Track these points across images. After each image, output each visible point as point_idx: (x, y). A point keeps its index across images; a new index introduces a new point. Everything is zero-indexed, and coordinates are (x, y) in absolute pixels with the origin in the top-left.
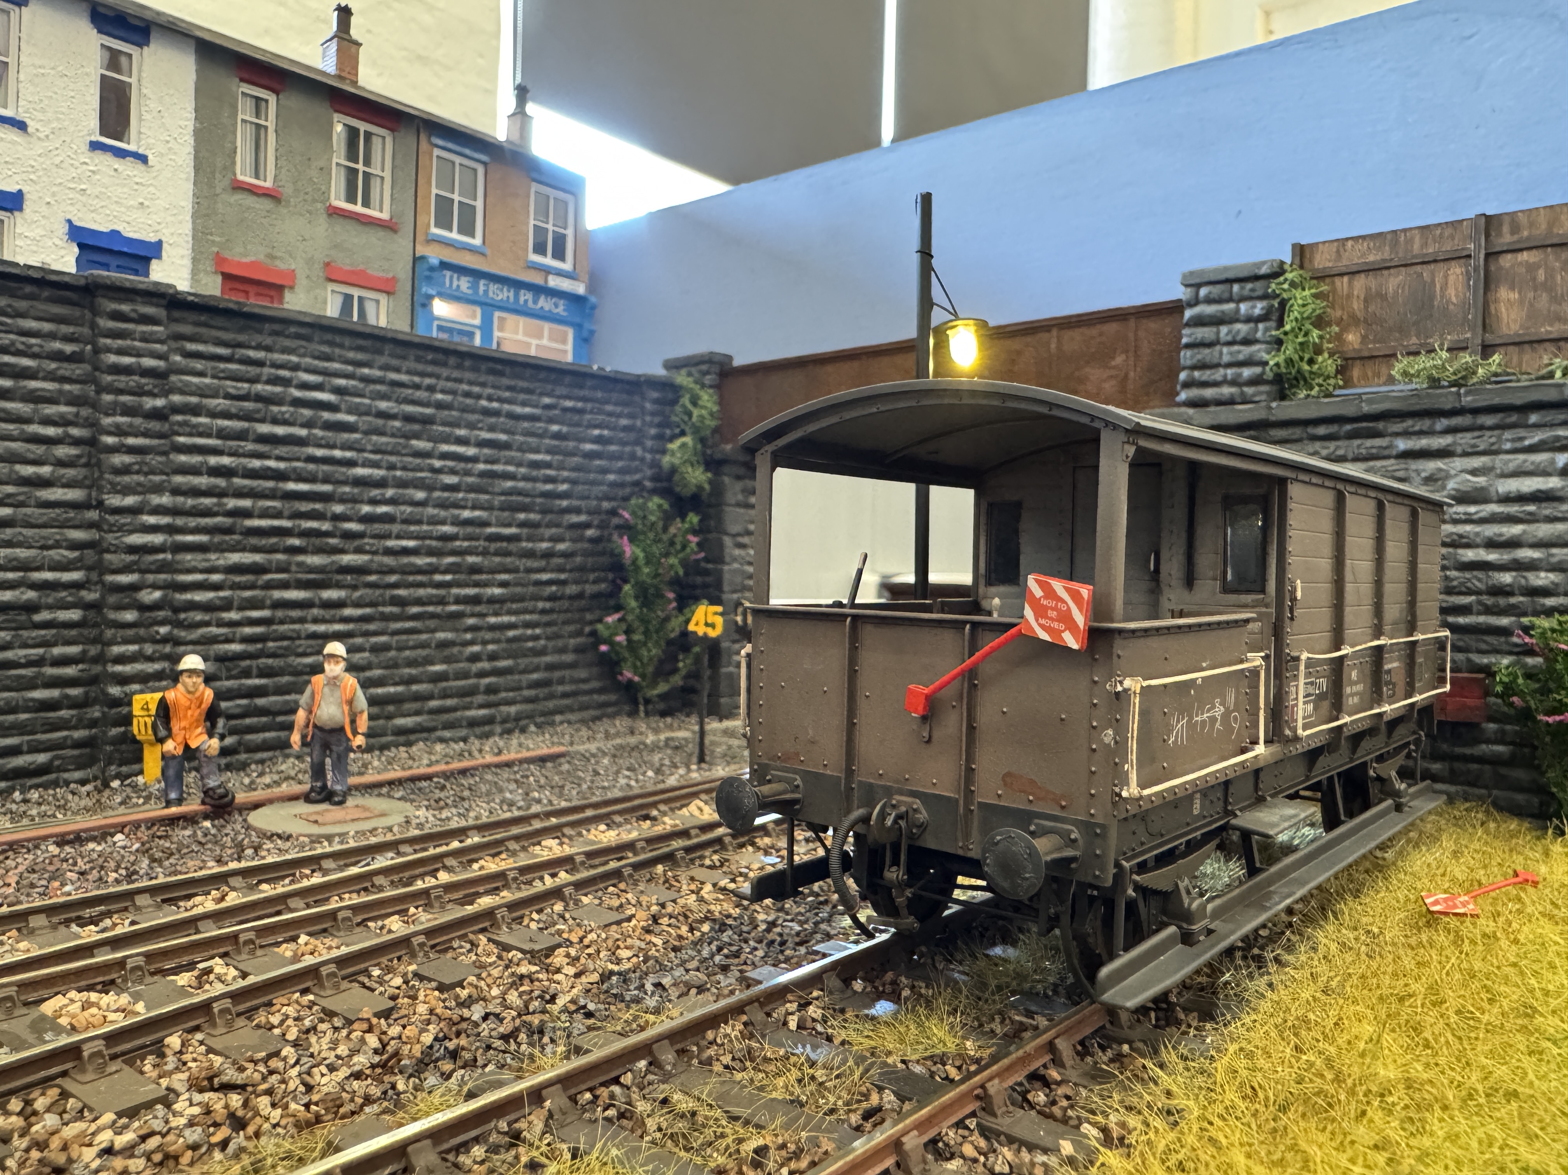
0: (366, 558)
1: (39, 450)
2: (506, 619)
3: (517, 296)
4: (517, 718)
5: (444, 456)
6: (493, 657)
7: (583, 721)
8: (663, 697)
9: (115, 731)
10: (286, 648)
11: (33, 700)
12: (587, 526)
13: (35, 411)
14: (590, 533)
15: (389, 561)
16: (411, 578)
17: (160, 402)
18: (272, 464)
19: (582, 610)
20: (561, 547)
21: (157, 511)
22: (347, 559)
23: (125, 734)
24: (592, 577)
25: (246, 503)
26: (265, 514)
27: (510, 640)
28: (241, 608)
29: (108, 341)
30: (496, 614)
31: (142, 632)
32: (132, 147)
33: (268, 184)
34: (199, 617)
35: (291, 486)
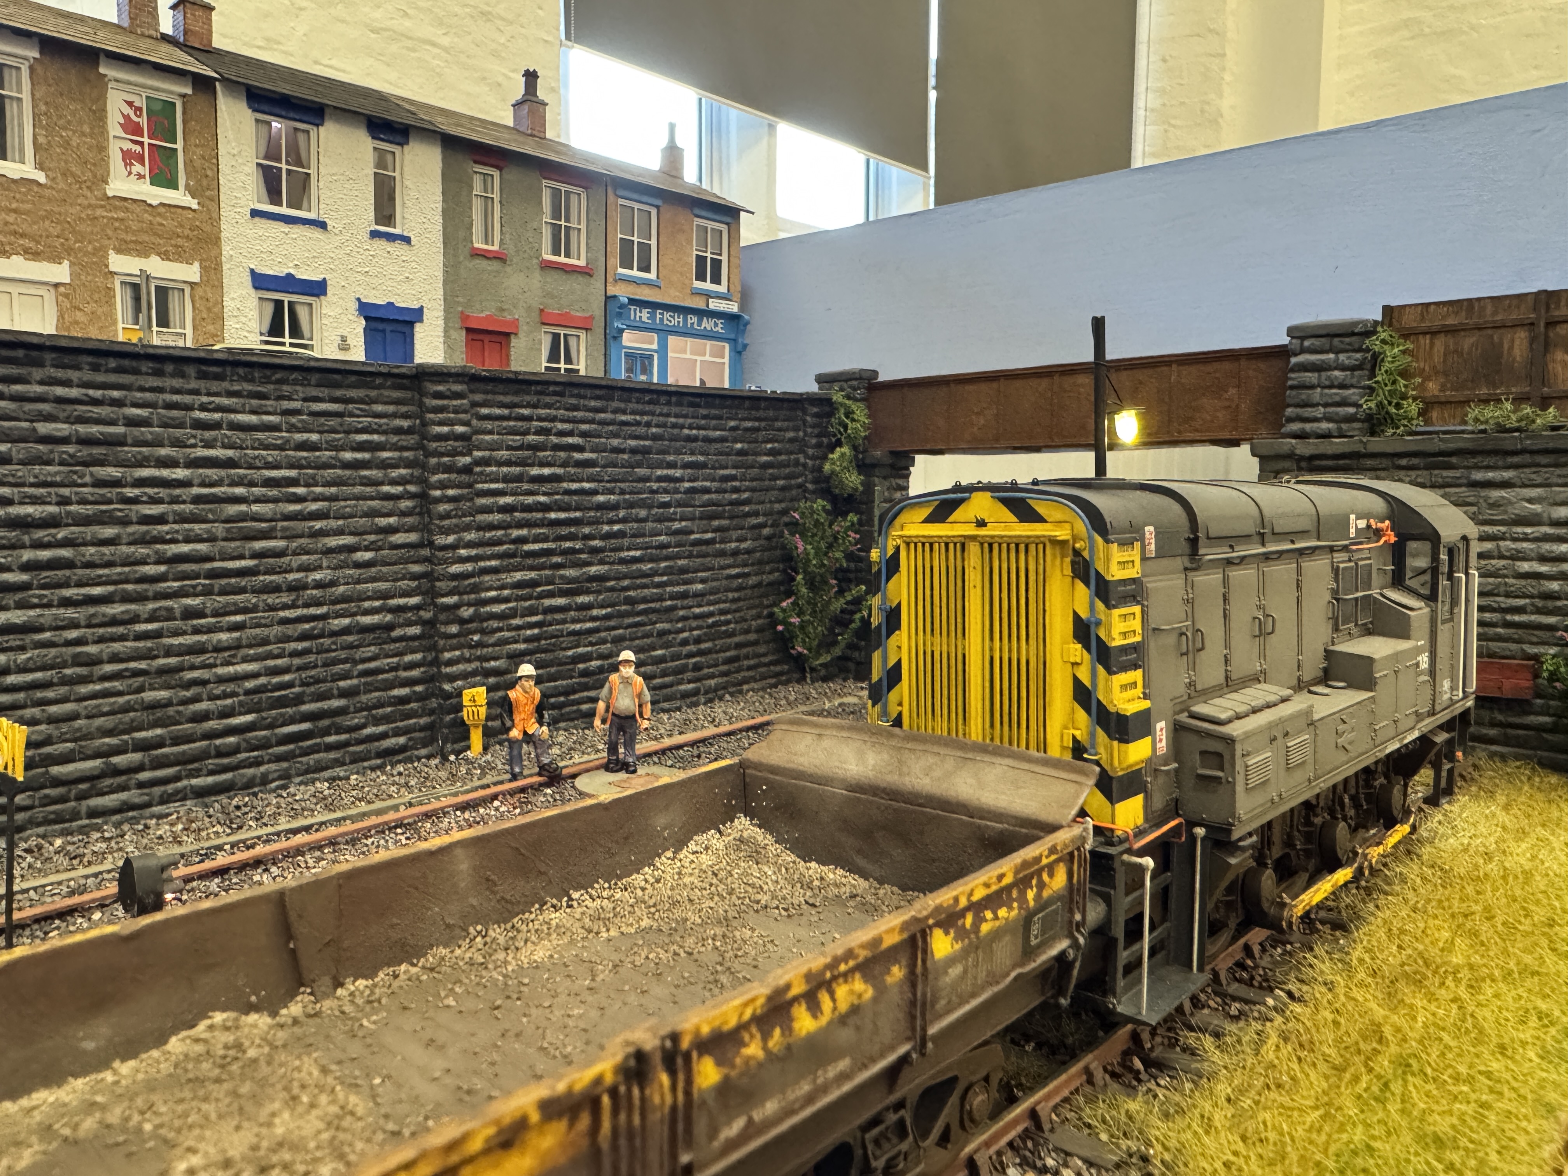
0: (606, 567)
1: (389, 505)
2: (705, 609)
3: (685, 320)
4: (716, 690)
5: (660, 479)
6: (698, 641)
7: (763, 689)
8: (824, 665)
9: (448, 718)
10: (554, 645)
11: (394, 697)
12: (763, 526)
13: (385, 475)
14: (766, 531)
15: (623, 568)
16: (638, 581)
17: (468, 460)
18: (542, 499)
19: (761, 596)
20: (744, 545)
21: (469, 545)
22: (593, 570)
23: (454, 720)
24: (768, 568)
25: (524, 532)
26: (536, 540)
27: (710, 627)
28: (523, 616)
29: (432, 416)
30: (700, 606)
31: (462, 640)
32: (397, 231)
33: (495, 248)
34: (495, 624)
35: (553, 515)
